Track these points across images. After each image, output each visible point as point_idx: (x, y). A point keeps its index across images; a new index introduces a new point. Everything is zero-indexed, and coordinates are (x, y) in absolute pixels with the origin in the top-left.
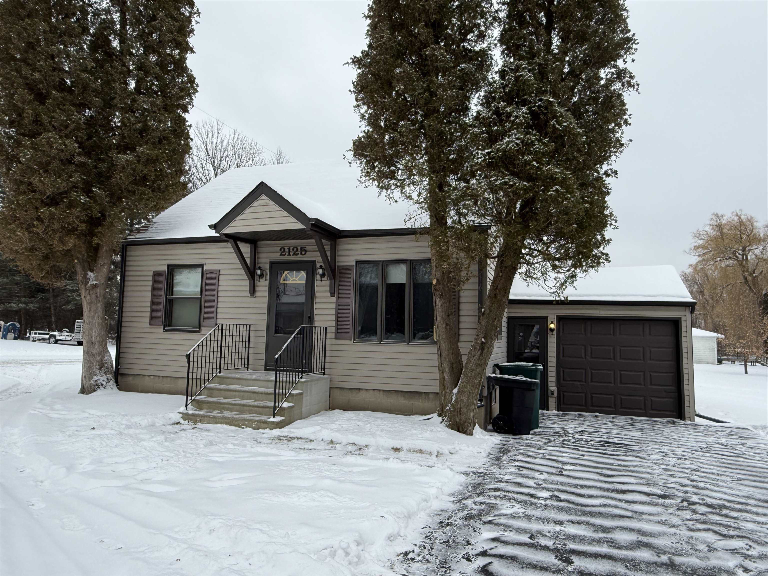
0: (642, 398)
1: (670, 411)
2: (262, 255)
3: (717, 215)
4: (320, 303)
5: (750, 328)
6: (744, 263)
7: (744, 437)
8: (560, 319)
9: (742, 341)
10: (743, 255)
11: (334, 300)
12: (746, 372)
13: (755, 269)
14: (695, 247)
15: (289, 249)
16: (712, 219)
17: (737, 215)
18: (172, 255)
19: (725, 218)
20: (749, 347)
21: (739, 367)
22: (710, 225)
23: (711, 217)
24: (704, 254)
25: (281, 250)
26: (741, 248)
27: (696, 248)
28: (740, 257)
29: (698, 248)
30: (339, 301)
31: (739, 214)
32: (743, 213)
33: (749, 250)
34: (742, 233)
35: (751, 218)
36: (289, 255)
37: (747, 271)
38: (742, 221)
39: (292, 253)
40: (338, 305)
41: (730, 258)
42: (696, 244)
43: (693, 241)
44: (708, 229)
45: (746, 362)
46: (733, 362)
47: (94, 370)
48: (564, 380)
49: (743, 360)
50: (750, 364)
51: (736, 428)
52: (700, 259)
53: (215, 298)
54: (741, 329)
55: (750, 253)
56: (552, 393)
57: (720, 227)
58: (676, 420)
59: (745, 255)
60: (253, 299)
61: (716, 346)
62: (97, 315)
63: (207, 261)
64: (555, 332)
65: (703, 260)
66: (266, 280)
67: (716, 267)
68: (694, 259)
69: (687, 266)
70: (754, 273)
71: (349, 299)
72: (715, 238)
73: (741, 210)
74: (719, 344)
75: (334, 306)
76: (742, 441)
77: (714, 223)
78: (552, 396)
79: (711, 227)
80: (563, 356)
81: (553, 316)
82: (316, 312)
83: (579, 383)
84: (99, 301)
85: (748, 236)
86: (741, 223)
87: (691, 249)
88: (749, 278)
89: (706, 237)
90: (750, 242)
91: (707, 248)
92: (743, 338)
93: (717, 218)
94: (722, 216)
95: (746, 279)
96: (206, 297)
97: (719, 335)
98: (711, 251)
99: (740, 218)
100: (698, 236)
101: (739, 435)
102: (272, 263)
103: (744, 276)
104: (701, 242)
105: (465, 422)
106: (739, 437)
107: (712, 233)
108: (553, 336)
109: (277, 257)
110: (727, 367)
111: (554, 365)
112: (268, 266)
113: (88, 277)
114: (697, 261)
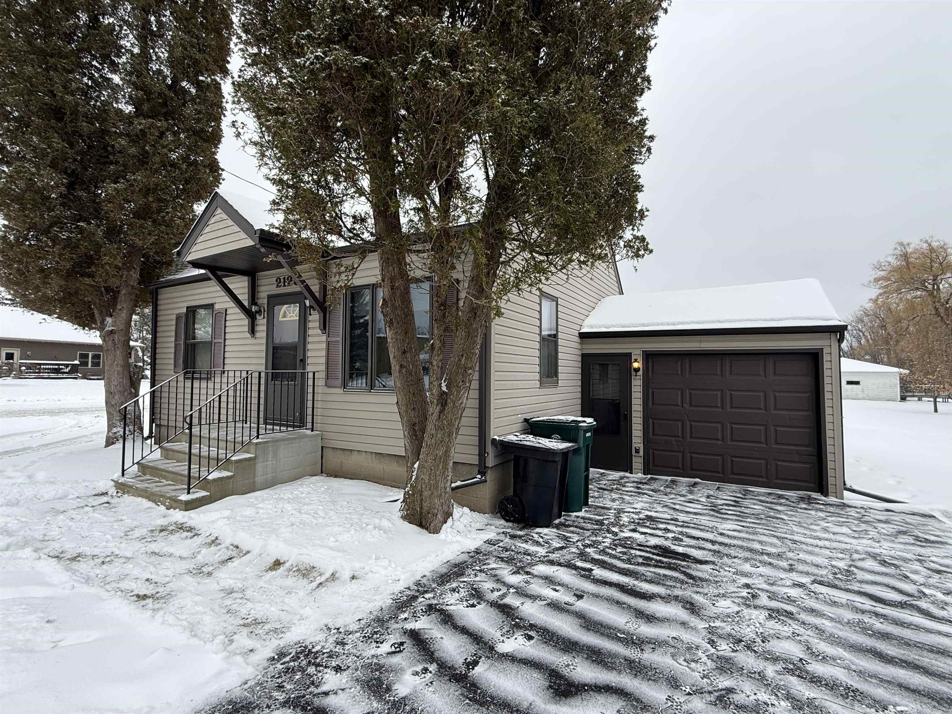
0: (762, 462)
1: (806, 481)
2: (261, 289)
3: (901, 244)
4: (313, 342)
5: (942, 362)
6: (935, 293)
7: (927, 541)
8: (648, 356)
9: (931, 377)
10: (933, 285)
11: (324, 338)
12: (936, 411)
13: (949, 299)
14: (875, 279)
15: (284, 278)
16: (896, 249)
17: (926, 242)
18: (191, 295)
19: (912, 246)
20: (940, 383)
21: (927, 404)
22: (893, 255)
23: (894, 246)
24: (886, 286)
25: (277, 281)
26: (931, 278)
27: (877, 280)
28: (930, 287)
29: (879, 280)
30: (329, 339)
31: (929, 241)
32: (934, 239)
33: (942, 279)
34: (932, 261)
35: (945, 244)
36: (285, 286)
37: (939, 301)
38: (933, 248)
39: (286, 284)
40: (328, 343)
41: (917, 289)
42: (876, 276)
43: (874, 272)
44: (891, 259)
45: (935, 399)
46: (920, 399)
47: (114, 421)
48: (654, 434)
49: (931, 397)
50: (941, 400)
51: (914, 514)
52: (881, 291)
53: (222, 341)
54: (930, 363)
55: (943, 282)
56: (637, 451)
57: (905, 256)
58: (814, 495)
59: (936, 284)
60: (253, 341)
61: (898, 382)
62: (116, 363)
63: (217, 300)
64: (640, 373)
65: (885, 292)
66: (264, 318)
67: (901, 299)
68: (874, 292)
69: (867, 301)
70: (947, 303)
71: (338, 336)
72: (899, 268)
73: (932, 237)
74: (901, 379)
75: (324, 346)
76: (922, 551)
77: (898, 252)
78: (637, 454)
79: (895, 257)
80: (653, 403)
81: (639, 352)
82: (309, 354)
83: (673, 439)
84: (118, 348)
85: (941, 264)
86: (932, 250)
87: (870, 282)
88: (942, 310)
89: (889, 268)
90: (943, 270)
91: (889, 279)
92: (933, 374)
93: (902, 247)
94: (908, 244)
95: (936, 309)
96: (216, 341)
97: (902, 370)
98: (894, 283)
99: (930, 245)
100: (879, 267)
101: (917, 533)
102: (270, 297)
103: (935, 307)
104: (882, 273)
105: (429, 513)
106: (917, 538)
107: (895, 263)
108: (638, 377)
109: (274, 290)
110: (912, 404)
111: (640, 414)
112: (265, 301)
113: (106, 323)
114: (877, 293)
